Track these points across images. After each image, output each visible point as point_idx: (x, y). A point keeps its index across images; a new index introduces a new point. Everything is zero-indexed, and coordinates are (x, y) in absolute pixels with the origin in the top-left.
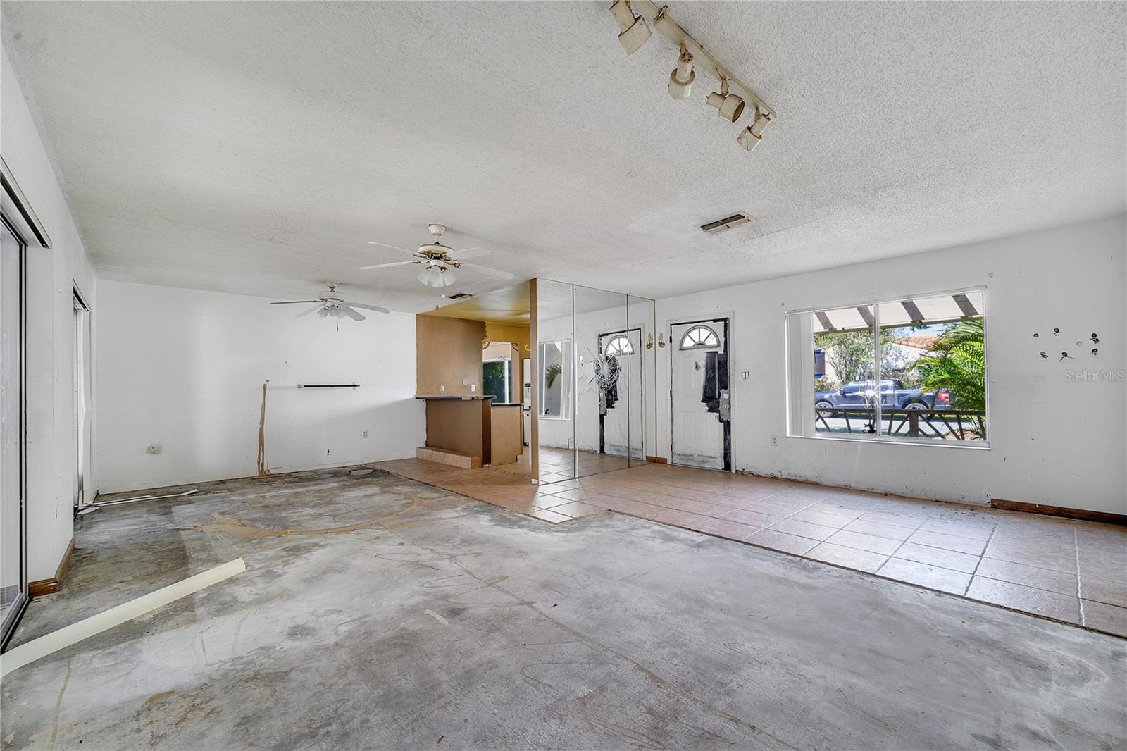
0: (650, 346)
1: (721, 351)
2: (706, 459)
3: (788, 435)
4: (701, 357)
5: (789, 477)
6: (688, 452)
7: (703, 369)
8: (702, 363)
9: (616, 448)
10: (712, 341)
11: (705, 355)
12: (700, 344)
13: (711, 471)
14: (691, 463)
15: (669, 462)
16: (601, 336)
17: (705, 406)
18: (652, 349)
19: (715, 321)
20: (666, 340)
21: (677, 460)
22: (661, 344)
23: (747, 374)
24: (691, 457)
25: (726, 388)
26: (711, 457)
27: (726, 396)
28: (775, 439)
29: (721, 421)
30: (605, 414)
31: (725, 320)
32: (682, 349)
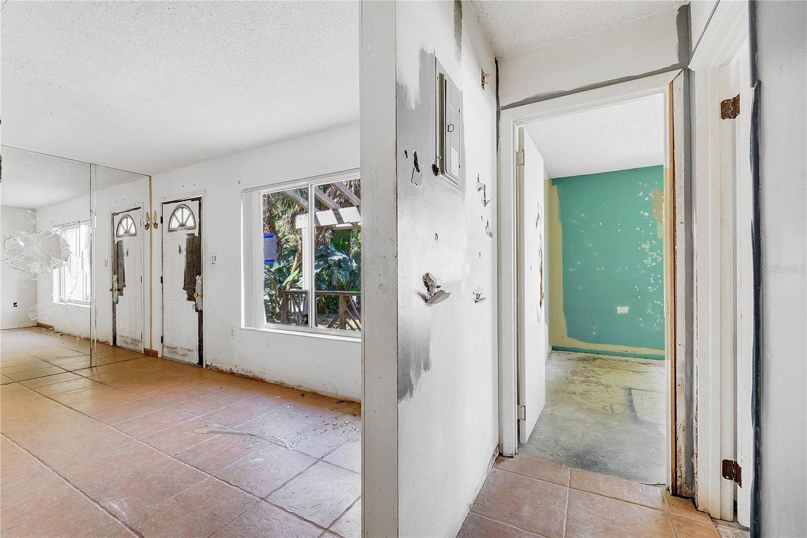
0: (147, 226)
1: (197, 234)
2: (187, 352)
3: (243, 326)
4: (182, 239)
5: (243, 373)
6: (174, 345)
7: (184, 253)
8: (184, 247)
9: (124, 339)
10: (190, 223)
11: (186, 237)
12: (182, 225)
13: (189, 365)
14: (176, 357)
15: (160, 356)
16: (114, 214)
17: (185, 294)
18: (149, 230)
19: (193, 200)
20: (158, 222)
21: (166, 354)
22: (156, 225)
23: (214, 258)
24: (176, 350)
25: (200, 275)
26: (189, 350)
27: (199, 282)
28: (232, 331)
29: (197, 310)
30: (117, 302)
31: (199, 199)
32: (170, 231)
